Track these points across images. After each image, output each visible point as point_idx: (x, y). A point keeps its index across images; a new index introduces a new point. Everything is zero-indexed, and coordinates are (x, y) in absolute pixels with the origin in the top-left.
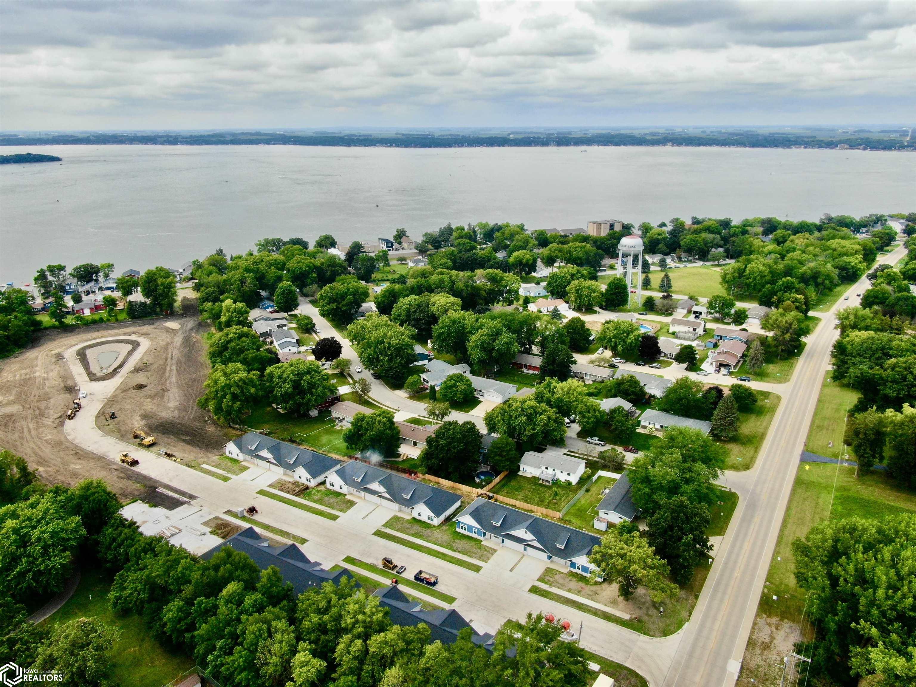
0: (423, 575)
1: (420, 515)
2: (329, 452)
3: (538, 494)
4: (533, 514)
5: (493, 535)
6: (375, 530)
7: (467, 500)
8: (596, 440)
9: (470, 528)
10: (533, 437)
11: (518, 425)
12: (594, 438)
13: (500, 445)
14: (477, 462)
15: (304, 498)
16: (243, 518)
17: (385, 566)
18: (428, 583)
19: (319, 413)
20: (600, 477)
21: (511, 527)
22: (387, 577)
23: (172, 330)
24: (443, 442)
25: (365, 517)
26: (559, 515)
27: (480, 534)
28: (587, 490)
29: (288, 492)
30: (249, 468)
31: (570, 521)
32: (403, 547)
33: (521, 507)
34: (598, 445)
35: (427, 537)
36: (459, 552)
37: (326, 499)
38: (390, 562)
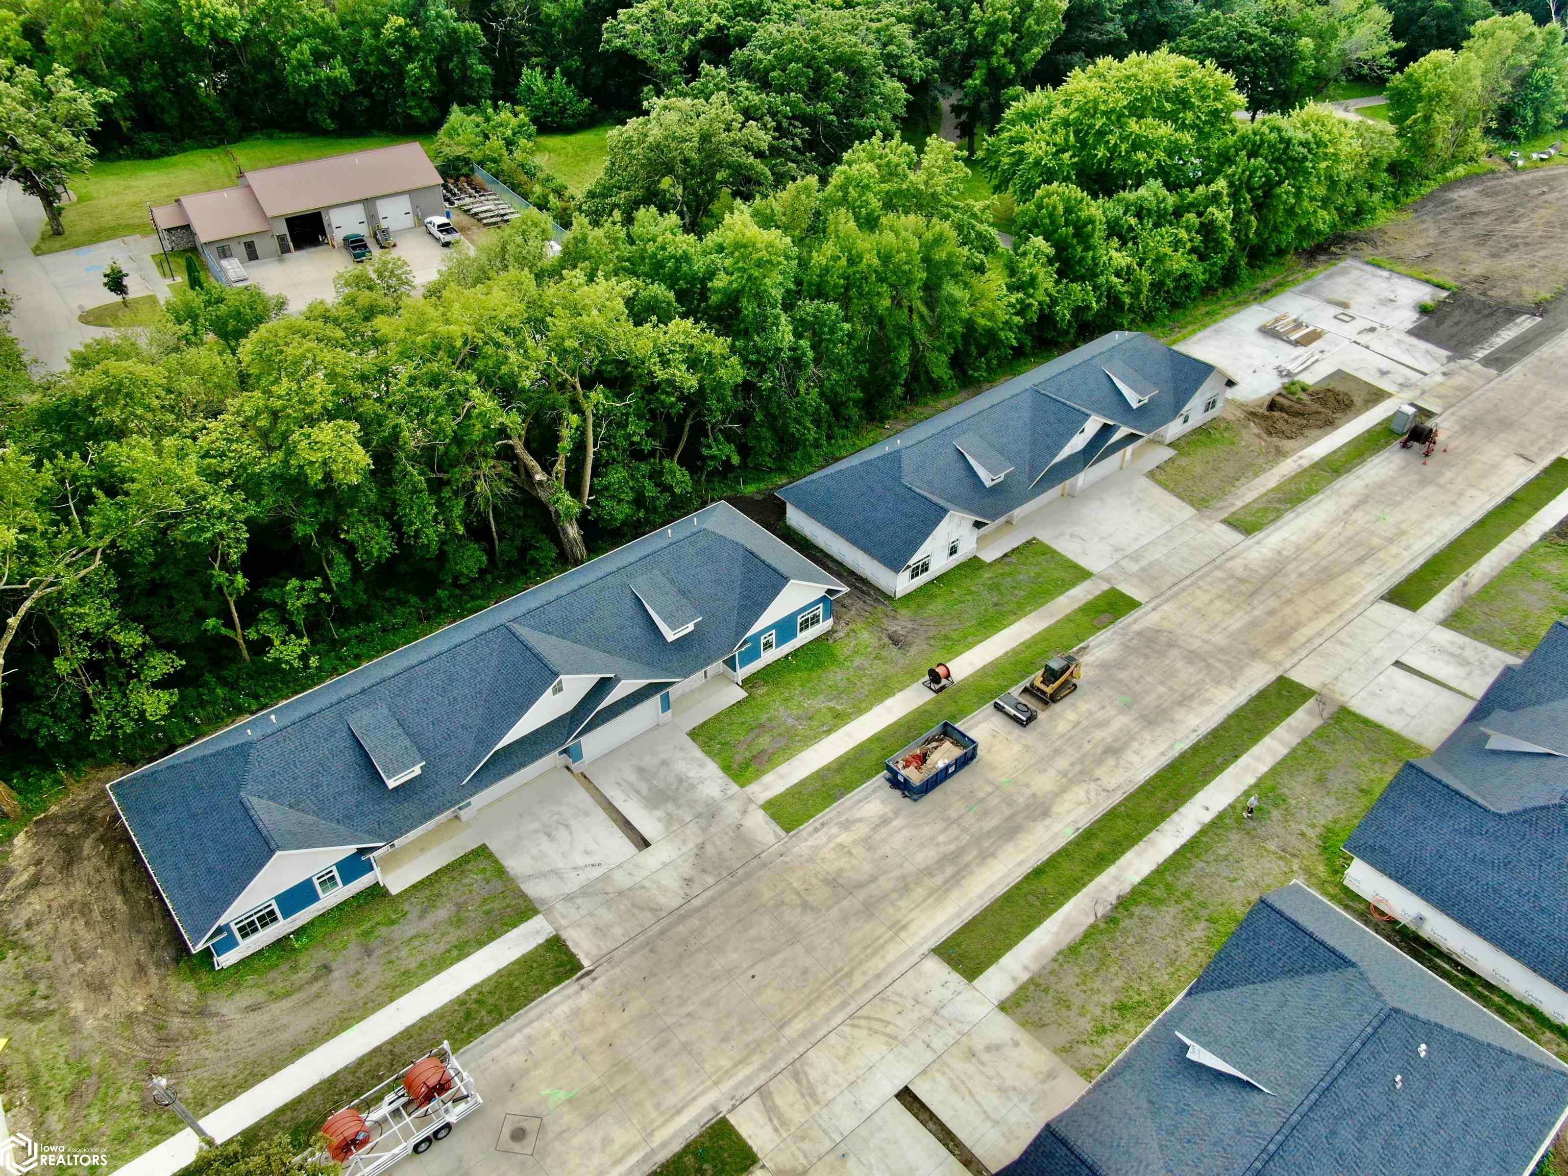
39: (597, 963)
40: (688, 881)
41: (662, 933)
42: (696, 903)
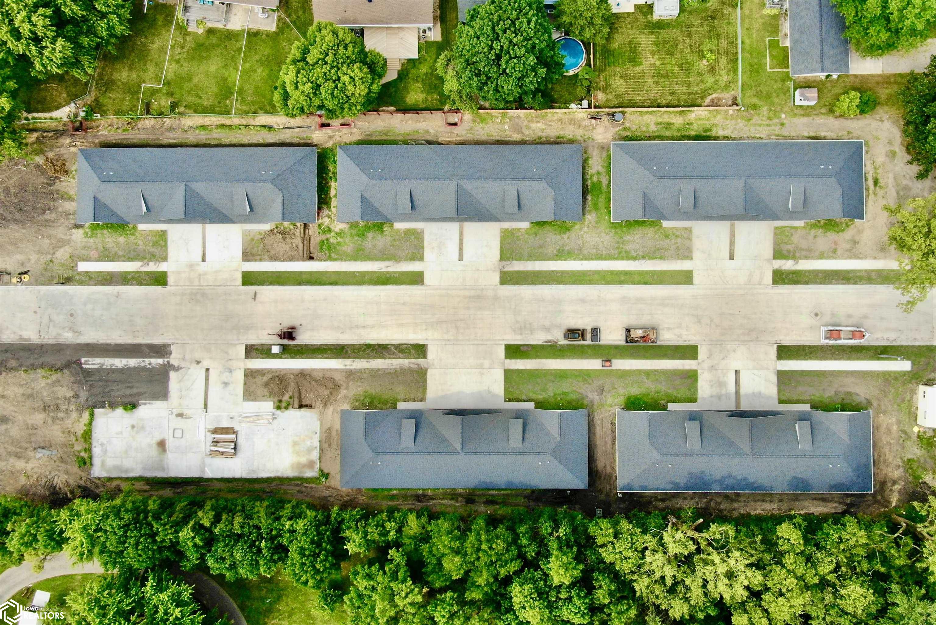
0: (634, 334)
6: (497, 274)
15: (329, 258)
16: (286, 351)
22: (588, 356)
25: (461, 256)
30: (163, 232)
31: (755, 108)
35: (580, 250)
39: (773, 345)
40: (734, 351)
41: (751, 341)
42: (737, 343)
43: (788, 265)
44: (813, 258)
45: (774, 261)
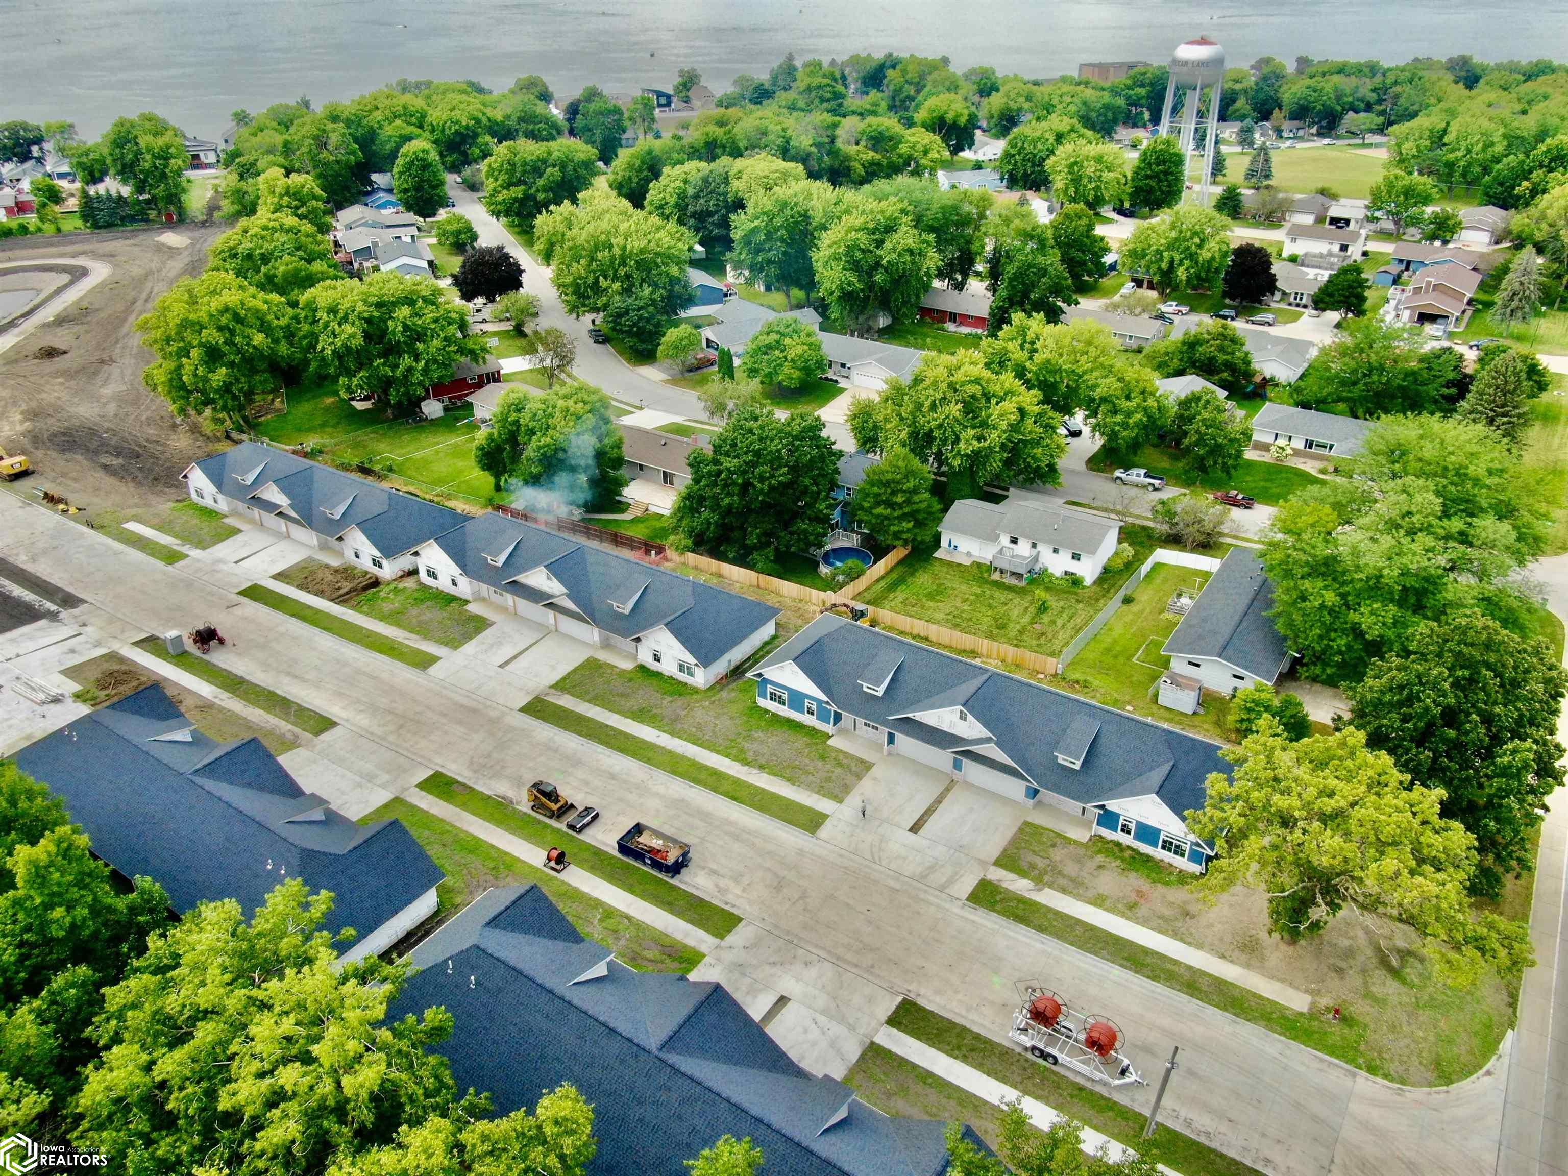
0: (646, 840)
1: (657, 659)
2: (449, 497)
3: (990, 607)
4: (977, 662)
5: (861, 721)
6: (529, 698)
7: (795, 621)
8: (1137, 475)
9: (796, 700)
10: (976, 459)
11: (940, 426)
12: (1135, 471)
13: (889, 476)
14: (824, 520)
15: (356, 608)
16: (180, 657)
17: (537, 806)
18: (657, 865)
19: (446, 409)
20: (1157, 566)
21: (916, 702)
22: (539, 843)
23: (170, 248)
24: (729, 463)
25: (507, 663)
26: (1053, 665)
27: (823, 717)
28: (1127, 601)
29: (320, 593)
30: (239, 531)
31: (1086, 685)
32: (600, 748)
33: (945, 640)
34: (1144, 487)
35: (676, 719)
36: (761, 767)
37: (415, 611)
38: (552, 795)
39: (895, 993)
40: (807, 964)
42: (822, 954)
43: (1020, 885)
44: (1078, 897)
45: (992, 868)
